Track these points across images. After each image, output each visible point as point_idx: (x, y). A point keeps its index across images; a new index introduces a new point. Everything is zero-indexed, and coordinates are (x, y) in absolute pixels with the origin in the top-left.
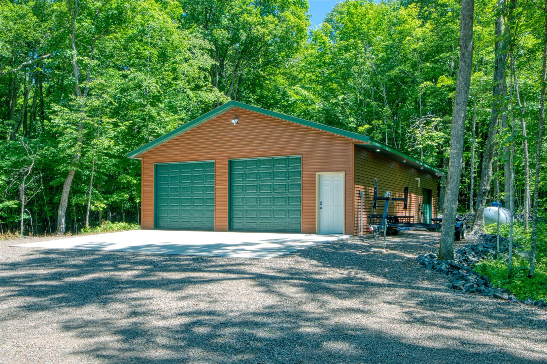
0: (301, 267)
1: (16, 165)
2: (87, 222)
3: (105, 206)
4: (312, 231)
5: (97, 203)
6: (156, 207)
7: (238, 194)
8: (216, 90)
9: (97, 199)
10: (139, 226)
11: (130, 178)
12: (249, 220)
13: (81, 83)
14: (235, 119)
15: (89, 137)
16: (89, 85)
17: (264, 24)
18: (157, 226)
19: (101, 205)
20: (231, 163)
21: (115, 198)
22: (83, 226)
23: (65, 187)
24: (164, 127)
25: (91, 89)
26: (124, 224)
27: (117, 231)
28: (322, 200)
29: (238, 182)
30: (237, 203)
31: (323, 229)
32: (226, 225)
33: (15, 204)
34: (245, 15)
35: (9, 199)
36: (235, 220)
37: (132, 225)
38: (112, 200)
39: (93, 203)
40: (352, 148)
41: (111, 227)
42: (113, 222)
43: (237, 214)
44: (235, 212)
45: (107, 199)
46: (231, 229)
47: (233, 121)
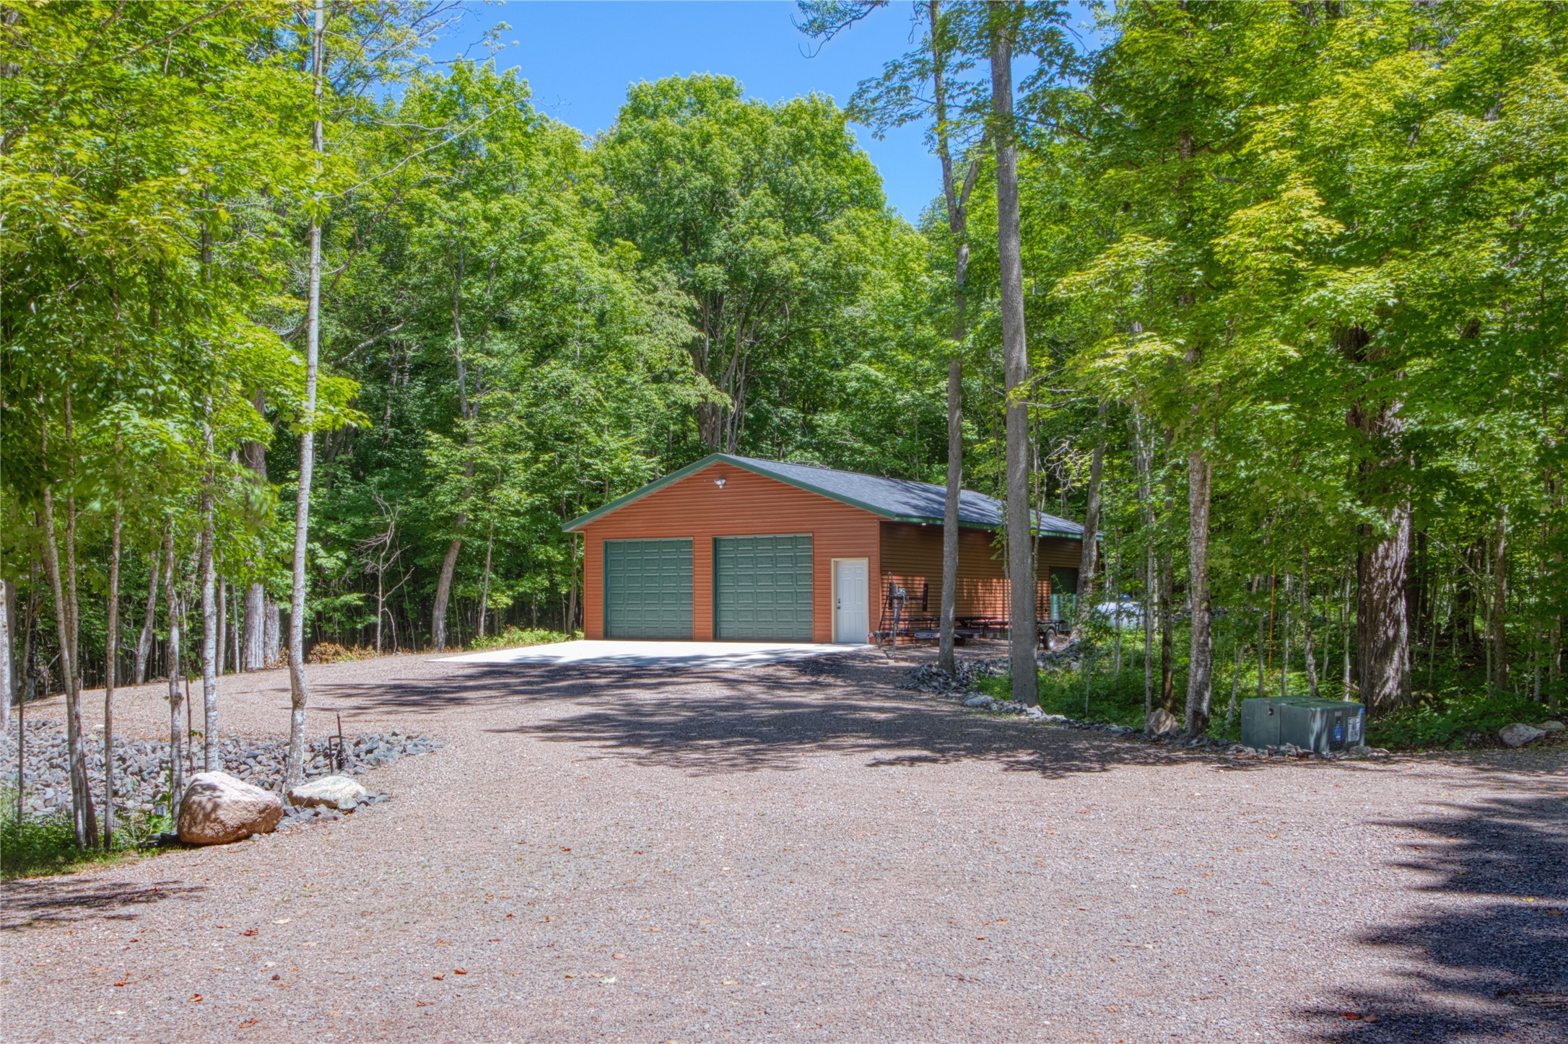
0: (782, 674)
1: (360, 532)
2: (482, 630)
3: (510, 602)
4: (826, 640)
5: (497, 596)
6: (607, 606)
7: (727, 587)
8: (702, 379)
9: (496, 590)
10: (565, 636)
11: (552, 552)
12: (743, 625)
13: (472, 395)
14: (721, 478)
15: (486, 486)
16: (483, 398)
17: (791, 252)
18: (608, 635)
19: (505, 600)
20: (716, 542)
21: (524, 586)
22: (474, 634)
23: (445, 570)
24: (610, 461)
25: (487, 405)
26: (542, 632)
27: (532, 644)
28: (840, 596)
29: (727, 569)
30: (726, 600)
31: (842, 637)
32: (710, 632)
33: (360, 599)
34: (755, 239)
35: (351, 590)
36: (723, 625)
37: (555, 634)
38: (521, 590)
39: (490, 596)
40: (877, 525)
41: (520, 638)
42: (523, 629)
43: (726, 617)
44: (723, 614)
45: (511, 587)
46: (717, 637)
47: (719, 483)
